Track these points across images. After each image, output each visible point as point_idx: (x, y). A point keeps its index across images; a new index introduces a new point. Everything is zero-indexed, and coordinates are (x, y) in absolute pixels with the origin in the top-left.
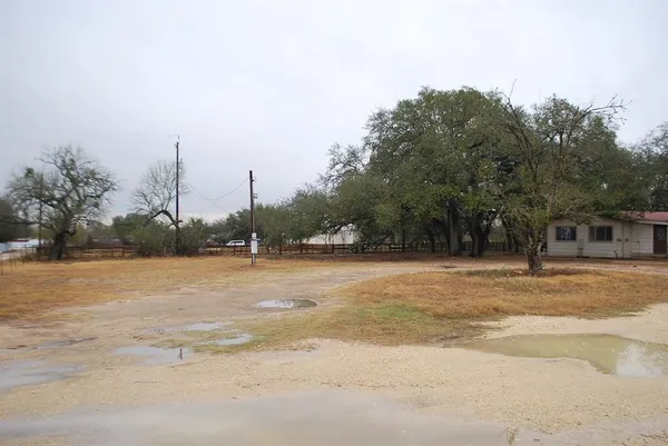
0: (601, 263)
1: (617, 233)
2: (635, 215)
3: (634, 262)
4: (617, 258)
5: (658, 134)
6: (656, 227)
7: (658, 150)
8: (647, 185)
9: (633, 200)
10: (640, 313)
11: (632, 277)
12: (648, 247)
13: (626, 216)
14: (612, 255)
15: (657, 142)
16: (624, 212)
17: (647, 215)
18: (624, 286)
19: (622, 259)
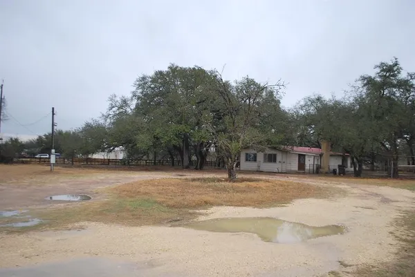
0: (270, 175)
1: (279, 158)
2: (289, 148)
3: (287, 175)
4: (278, 173)
5: (302, 103)
6: (300, 155)
7: (302, 112)
8: (296, 131)
9: (288, 140)
10: (288, 205)
11: (286, 184)
12: (295, 167)
13: (284, 149)
14: (276, 170)
15: (302, 108)
16: (283, 146)
17: (295, 148)
18: (281, 189)
19: (282, 173)
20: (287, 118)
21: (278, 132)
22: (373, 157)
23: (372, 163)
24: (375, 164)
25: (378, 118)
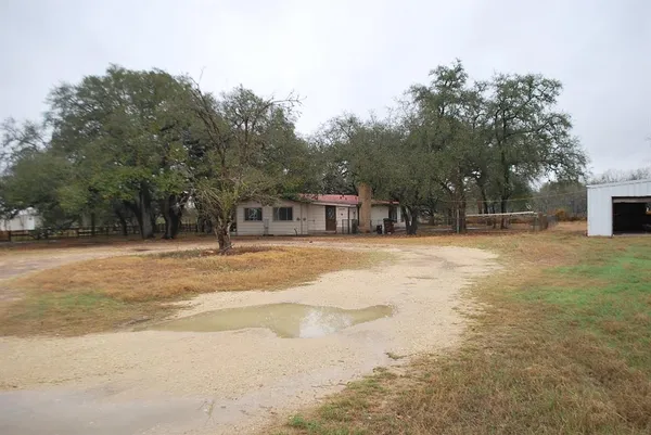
0: (285, 240)
1: (296, 213)
2: (311, 197)
3: (310, 238)
4: (297, 236)
5: (328, 127)
6: (327, 206)
7: (328, 142)
8: (320, 171)
9: (309, 184)
10: (313, 282)
11: (308, 252)
12: (321, 226)
13: (304, 199)
14: (293, 232)
15: (327, 134)
16: (302, 195)
17: (320, 197)
18: (302, 260)
19: (300, 236)
20: (306, 151)
21: (292, 173)
22: (432, 205)
23: (431, 214)
24: (435, 215)
25: (437, 148)
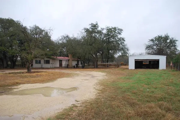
0: (47, 69)
1: (51, 62)
2: (55, 57)
3: (55, 69)
4: (51, 68)
5: (61, 38)
6: (60, 60)
7: (60, 42)
8: (58, 50)
9: (54, 54)
10: (56, 81)
11: (54, 73)
12: (58, 65)
13: (53, 58)
14: (50, 67)
15: (60, 40)
16: (52, 57)
17: (58, 57)
18: (52, 75)
19: (52, 68)
20: (54, 44)
21: (50, 50)
22: (89, 60)
23: (89, 63)
24: (90, 63)
25: (91, 45)
